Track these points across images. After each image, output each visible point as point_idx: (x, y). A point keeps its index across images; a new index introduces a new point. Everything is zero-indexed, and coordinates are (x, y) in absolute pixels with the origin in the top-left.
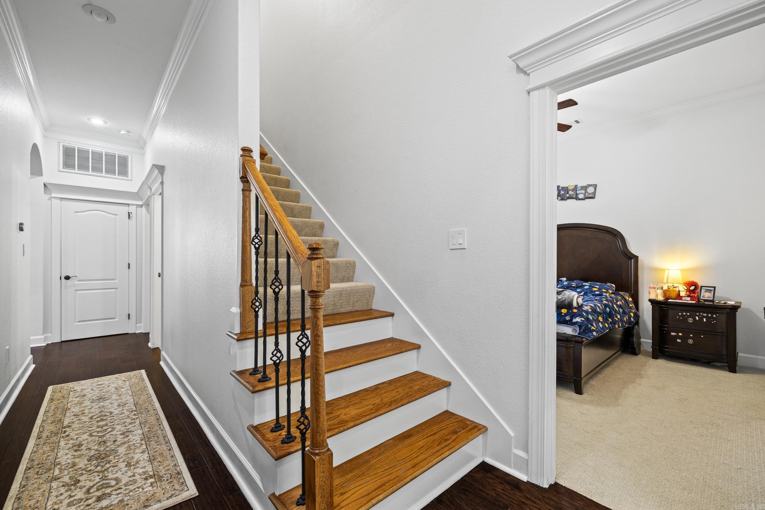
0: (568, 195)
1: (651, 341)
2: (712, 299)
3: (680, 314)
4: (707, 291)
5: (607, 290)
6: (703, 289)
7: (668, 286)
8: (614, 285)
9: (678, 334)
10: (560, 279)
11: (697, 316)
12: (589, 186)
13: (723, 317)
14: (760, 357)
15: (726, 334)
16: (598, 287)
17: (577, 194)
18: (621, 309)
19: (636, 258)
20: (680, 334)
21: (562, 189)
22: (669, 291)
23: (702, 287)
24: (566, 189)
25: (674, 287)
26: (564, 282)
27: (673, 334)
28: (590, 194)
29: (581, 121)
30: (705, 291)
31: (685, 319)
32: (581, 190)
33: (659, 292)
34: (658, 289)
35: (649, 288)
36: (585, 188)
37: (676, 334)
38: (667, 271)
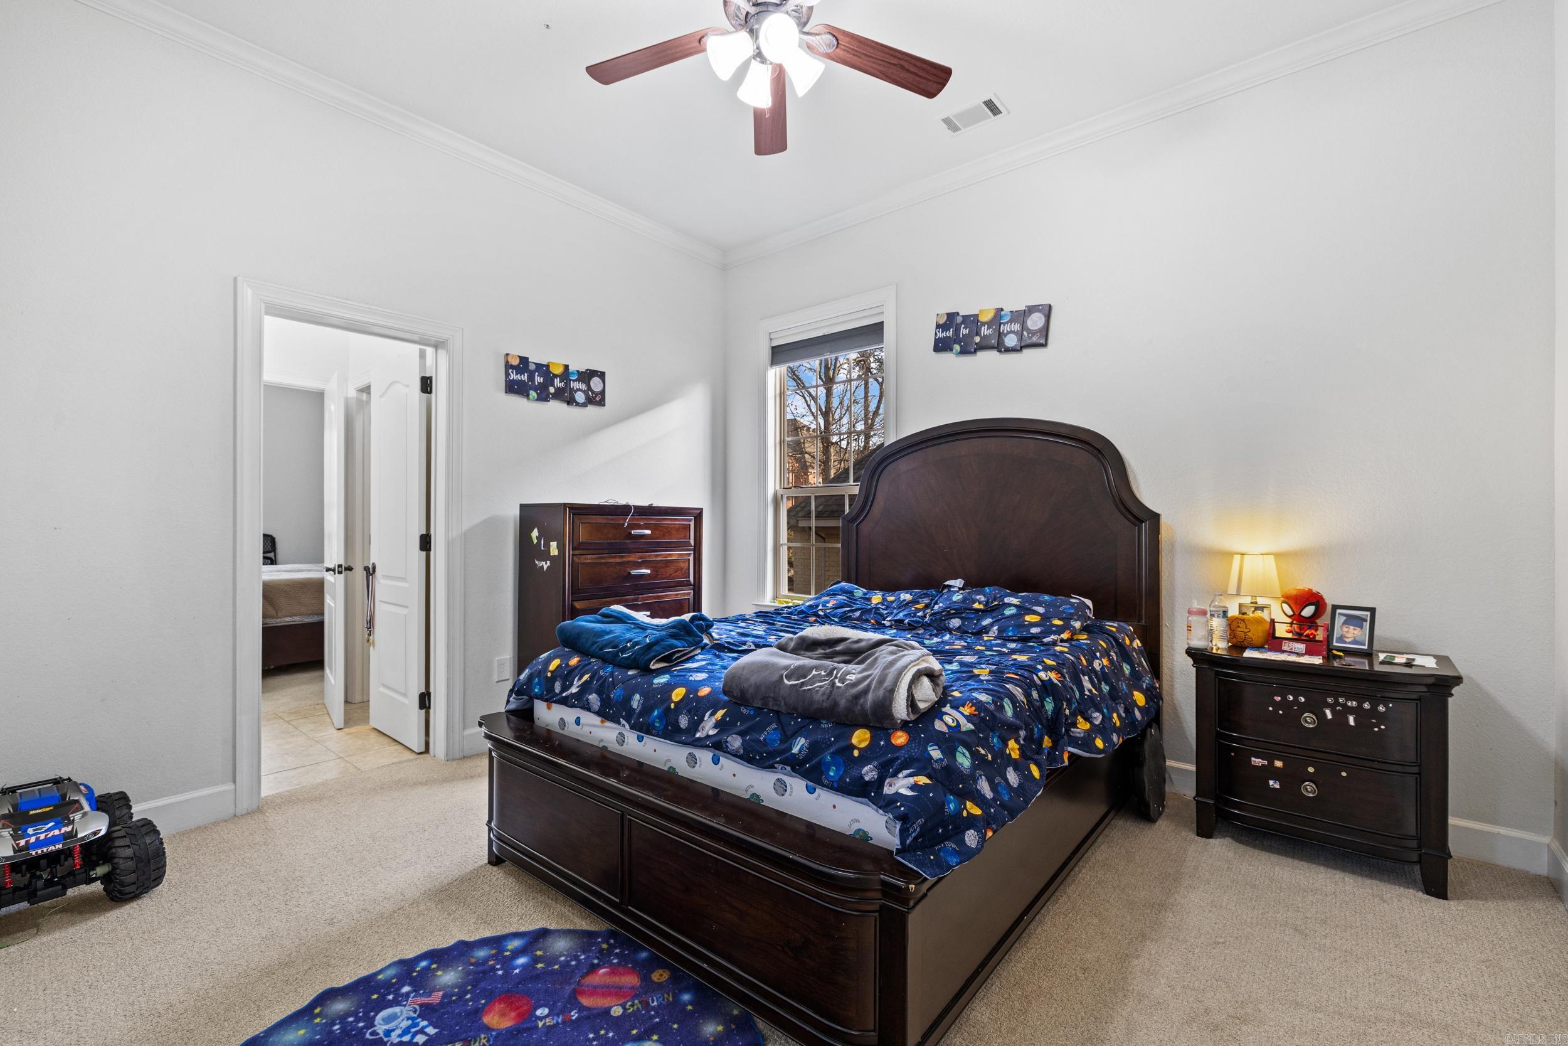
0: (977, 339)
1: (1193, 768)
2: (1366, 647)
3: (1278, 699)
4: (1351, 620)
5: (1067, 619)
6: (1340, 614)
7: (1240, 606)
8: (1089, 603)
9: (1271, 763)
10: (947, 583)
11: (1328, 706)
12: (1031, 309)
13: (1408, 713)
14: (1503, 831)
15: (1415, 770)
16: (1041, 610)
17: (1000, 336)
18: (1106, 683)
19: (1155, 517)
20: (1278, 764)
21: (963, 322)
22: (1243, 620)
23: (1335, 608)
24: (972, 321)
25: (1257, 609)
26: (955, 592)
27: (1256, 761)
28: (1034, 333)
29: (1006, 108)
30: (1345, 623)
31: (1293, 714)
32: (1010, 321)
33: (1218, 623)
34: (1212, 615)
35: (1190, 612)
36: (1021, 316)
37: (1266, 763)
38: (1237, 558)
